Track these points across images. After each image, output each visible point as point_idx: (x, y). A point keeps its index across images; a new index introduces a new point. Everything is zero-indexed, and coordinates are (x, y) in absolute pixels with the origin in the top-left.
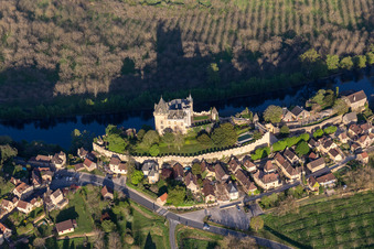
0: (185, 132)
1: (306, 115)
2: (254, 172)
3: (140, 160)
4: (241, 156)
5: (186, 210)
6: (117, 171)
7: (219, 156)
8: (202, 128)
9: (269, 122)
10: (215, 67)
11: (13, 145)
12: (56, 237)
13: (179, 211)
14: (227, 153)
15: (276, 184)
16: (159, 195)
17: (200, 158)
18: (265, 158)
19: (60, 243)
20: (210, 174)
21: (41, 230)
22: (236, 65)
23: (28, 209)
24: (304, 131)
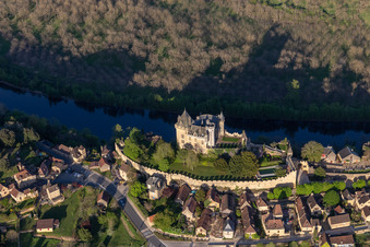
0: (206, 151)
1: (355, 159)
2: (264, 213)
3: (150, 172)
4: (257, 191)
5: (172, 238)
6: (125, 178)
7: (232, 186)
8: (225, 151)
9: (306, 159)
10: (295, 83)
11: (37, 130)
12: (33, 234)
13: (165, 237)
14: (242, 185)
15: (282, 233)
16: (150, 214)
17: (210, 183)
18: (283, 200)
19: (35, 240)
20: (214, 204)
21: (23, 222)
22: (326, 84)
23: (20, 198)
24: (345, 178)
